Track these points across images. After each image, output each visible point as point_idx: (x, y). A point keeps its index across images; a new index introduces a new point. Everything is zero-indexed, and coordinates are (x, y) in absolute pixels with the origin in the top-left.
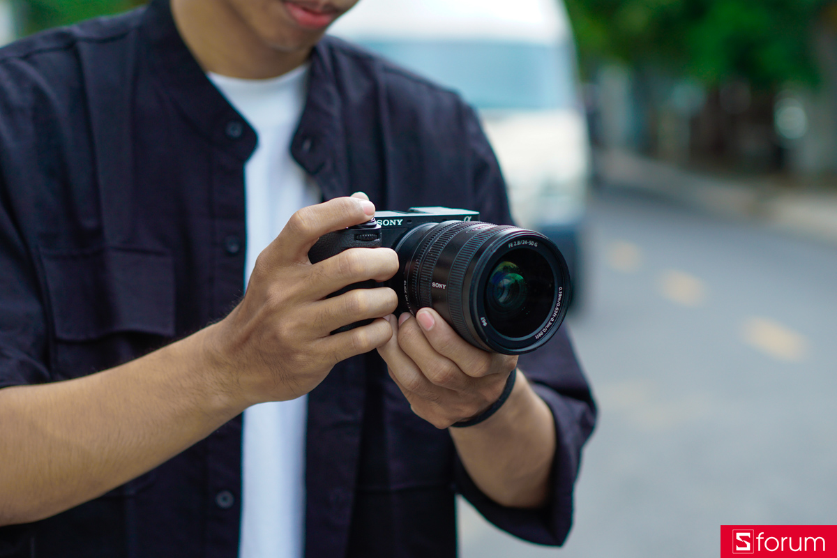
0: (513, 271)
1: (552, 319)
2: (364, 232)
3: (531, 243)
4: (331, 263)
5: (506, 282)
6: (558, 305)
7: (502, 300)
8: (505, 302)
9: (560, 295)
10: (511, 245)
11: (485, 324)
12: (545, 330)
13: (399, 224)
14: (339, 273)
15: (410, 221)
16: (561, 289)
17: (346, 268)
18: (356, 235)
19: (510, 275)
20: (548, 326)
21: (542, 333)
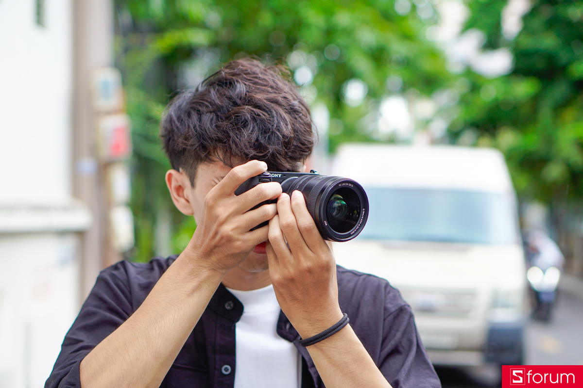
0: (340, 199)
1: (359, 225)
2: (264, 178)
3: (350, 185)
4: (251, 193)
5: (336, 205)
6: (362, 218)
7: (334, 214)
8: (336, 215)
9: (364, 213)
10: (340, 185)
11: (326, 225)
12: (355, 230)
13: (280, 176)
14: (257, 197)
15: (285, 175)
16: (364, 209)
17: (261, 193)
18: (260, 179)
19: (338, 201)
20: (357, 228)
21: (354, 232)
